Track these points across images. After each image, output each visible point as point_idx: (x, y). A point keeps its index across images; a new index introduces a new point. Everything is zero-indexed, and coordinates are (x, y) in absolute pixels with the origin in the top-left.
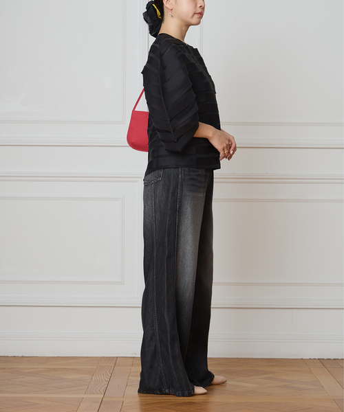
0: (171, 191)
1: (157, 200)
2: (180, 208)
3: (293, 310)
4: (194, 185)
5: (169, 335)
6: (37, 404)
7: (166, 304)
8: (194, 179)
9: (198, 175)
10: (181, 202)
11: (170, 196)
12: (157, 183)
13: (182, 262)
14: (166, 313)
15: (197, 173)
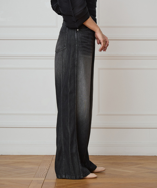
0: (71, 54)
1: (63, 60)
2: (77, 64)
3: (150, 129)
4: (85, 51)
5: (70, 140)
6: (4, 184)
7: (69, 121)
8: (85, 47)
9: (87, 45)
10: (77, 61)
11: (71, 57)
12: (63, 50)
13: (81, 97)
14: (68, 127)
15: (87, 44)
